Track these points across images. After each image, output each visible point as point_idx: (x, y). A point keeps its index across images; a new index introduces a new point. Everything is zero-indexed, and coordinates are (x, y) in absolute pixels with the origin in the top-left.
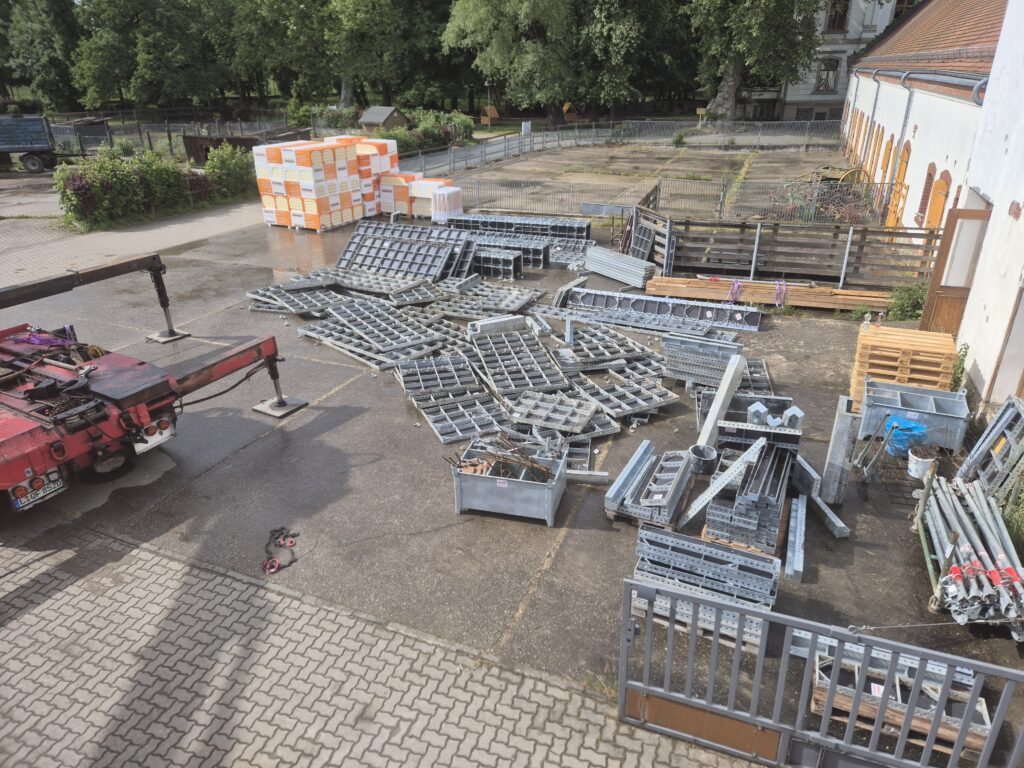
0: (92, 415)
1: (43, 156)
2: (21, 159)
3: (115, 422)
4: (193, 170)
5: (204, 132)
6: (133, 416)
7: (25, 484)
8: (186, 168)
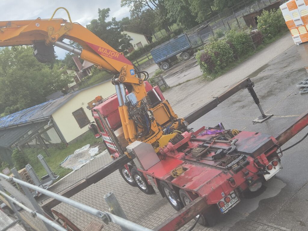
0: (242, 163)
1: (189, 51)
2: (181, 56)
3: (253, 165)
4: (252, 31)
5: (252, 10)
6: (260, 160)
7: (223, 200)
8: (248, 31)
